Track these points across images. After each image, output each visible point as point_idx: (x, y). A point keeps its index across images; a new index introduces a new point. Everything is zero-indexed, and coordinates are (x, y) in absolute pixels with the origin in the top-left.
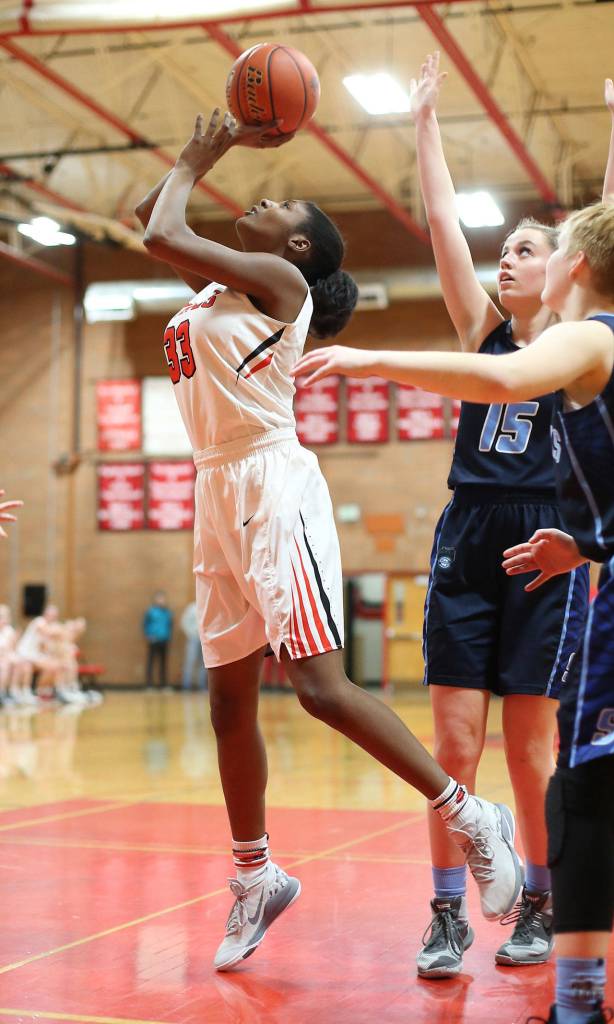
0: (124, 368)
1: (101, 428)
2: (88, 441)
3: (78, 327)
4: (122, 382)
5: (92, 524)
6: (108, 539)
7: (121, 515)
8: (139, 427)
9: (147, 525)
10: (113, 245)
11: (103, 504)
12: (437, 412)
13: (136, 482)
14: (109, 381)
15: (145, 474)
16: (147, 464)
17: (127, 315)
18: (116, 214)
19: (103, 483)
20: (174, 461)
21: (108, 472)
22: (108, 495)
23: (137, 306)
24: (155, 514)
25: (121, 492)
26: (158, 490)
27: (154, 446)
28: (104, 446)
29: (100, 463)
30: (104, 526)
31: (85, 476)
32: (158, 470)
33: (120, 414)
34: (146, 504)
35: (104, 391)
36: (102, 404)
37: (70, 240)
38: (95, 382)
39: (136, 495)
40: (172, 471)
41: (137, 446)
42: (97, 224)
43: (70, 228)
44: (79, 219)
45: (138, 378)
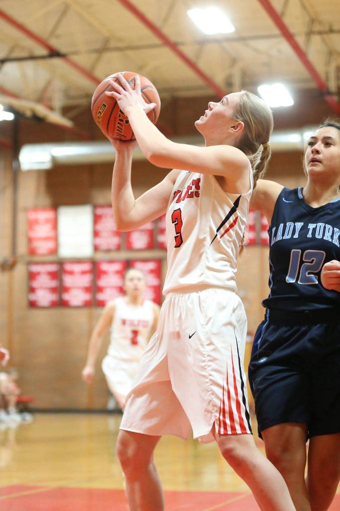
0: (45, 200)
1: (30, 240)
2: (22, 248)
3: (15, 174)
4: (44, 209)
5: (25, 303)
6: (35, 313)
7: (44, 297)
8: (56, 239)
9: (61, 304)
10: (38, 120)
11: (32, 290)
12: (252, 228)
13: (54, 275)
14: (36, 209)
15: (60, 270)
16: (61, 263)
17: (47, 166)
18: (40, 100)
19: (32, 276)
20: (78, 261)
21: (35, 269)
22: (35, 284)
23: (54, 160)
24: (66, 297)
25: (44, 282)
26: (68, 280)
27: (65, 252)
28: (32, 252)
29: (30, 263)
30: (33, 305)
31: (20, 271)
32: (68, 267)
33: (43, 230)
34: (60, 289)
35: (32, 216)
36: (32, 224)
37: (10, 117)
38: (26, 210)
39: (54, 284)
40: (77, 268)
41: (54, 251)
42: (28, 106)
43: (10, 109)
44: (16, 103)
45: (55, 207)
